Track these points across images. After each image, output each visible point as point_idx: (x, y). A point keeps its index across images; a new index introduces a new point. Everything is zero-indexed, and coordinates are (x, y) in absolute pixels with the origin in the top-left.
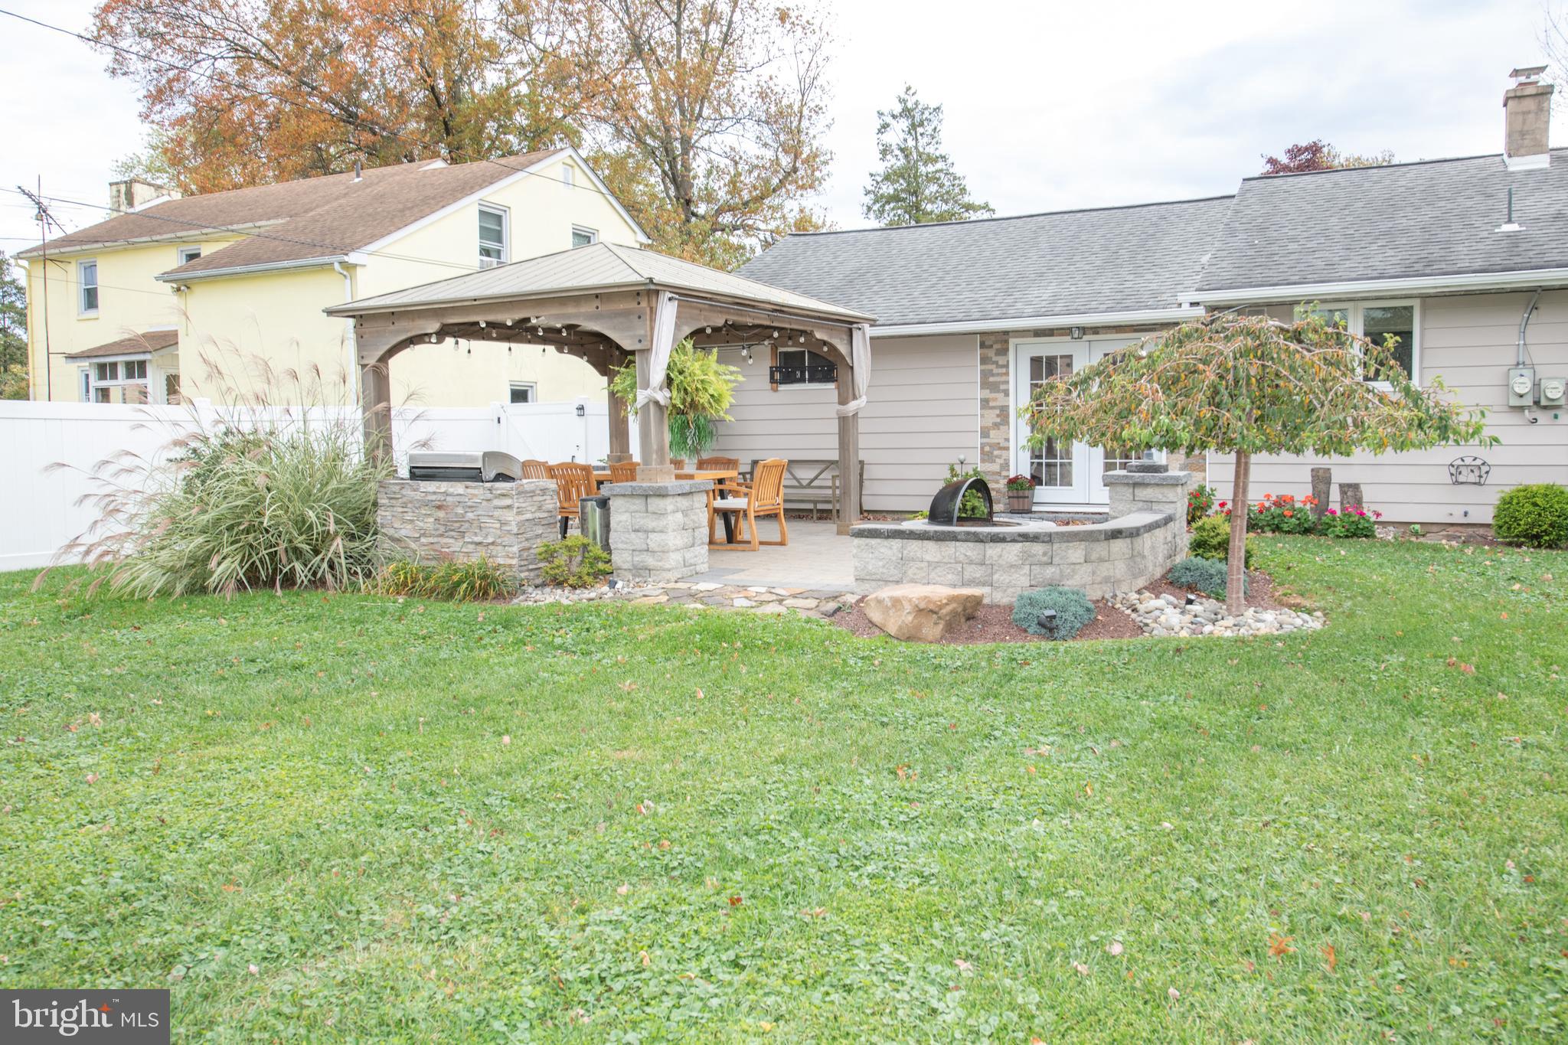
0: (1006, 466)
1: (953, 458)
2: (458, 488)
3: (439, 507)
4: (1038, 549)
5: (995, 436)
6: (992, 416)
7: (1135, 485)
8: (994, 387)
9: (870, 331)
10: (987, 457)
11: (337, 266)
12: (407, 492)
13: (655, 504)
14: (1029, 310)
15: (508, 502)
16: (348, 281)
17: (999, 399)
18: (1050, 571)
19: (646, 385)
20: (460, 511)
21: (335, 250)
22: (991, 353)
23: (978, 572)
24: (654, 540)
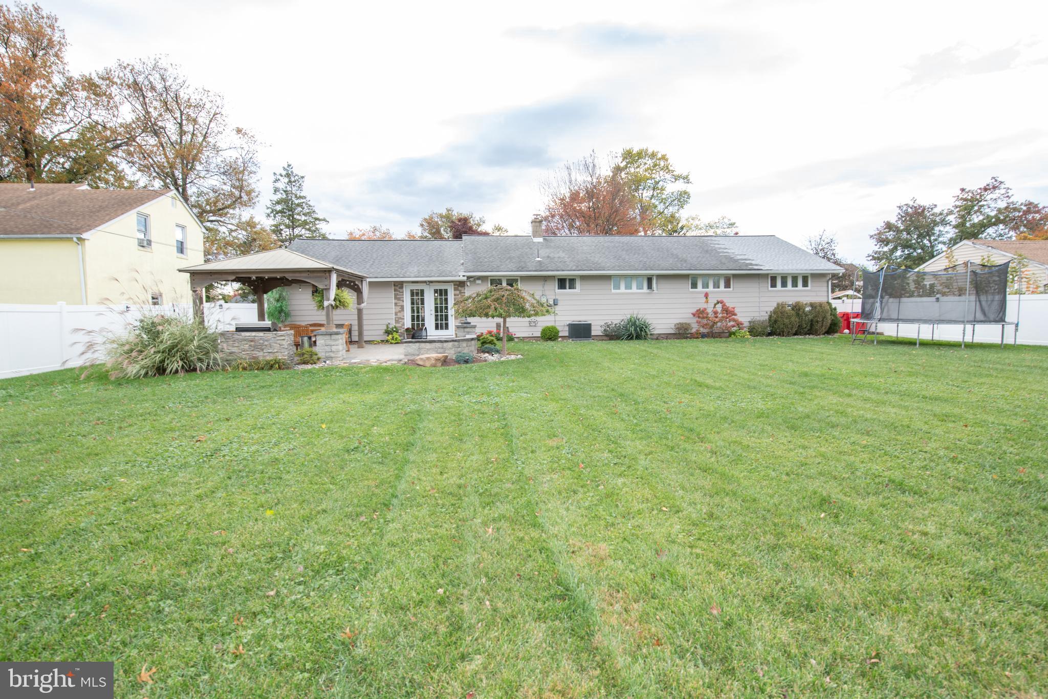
0: (403, 324)
1: (386, 322)
2: (261, 334)
3: (252, 341)
4: (456, 343)
5: (399, 315)
6: (398, 309)
7: (465, 328)
8: (399, 299)
9: (368, 280)
10: (397, 322)
11: (75, 239)
12: (236, 336)
13: (334, 337)
14: (412, 275)
15: (283, 338)
16: (80, 247)
17: (400, 303)
18: (459, 349)
19: (328, 300)
20: (261, 342)
21: (70, 231)
22: (397, 288)
23: (441, 351)
24: (334, 348)
